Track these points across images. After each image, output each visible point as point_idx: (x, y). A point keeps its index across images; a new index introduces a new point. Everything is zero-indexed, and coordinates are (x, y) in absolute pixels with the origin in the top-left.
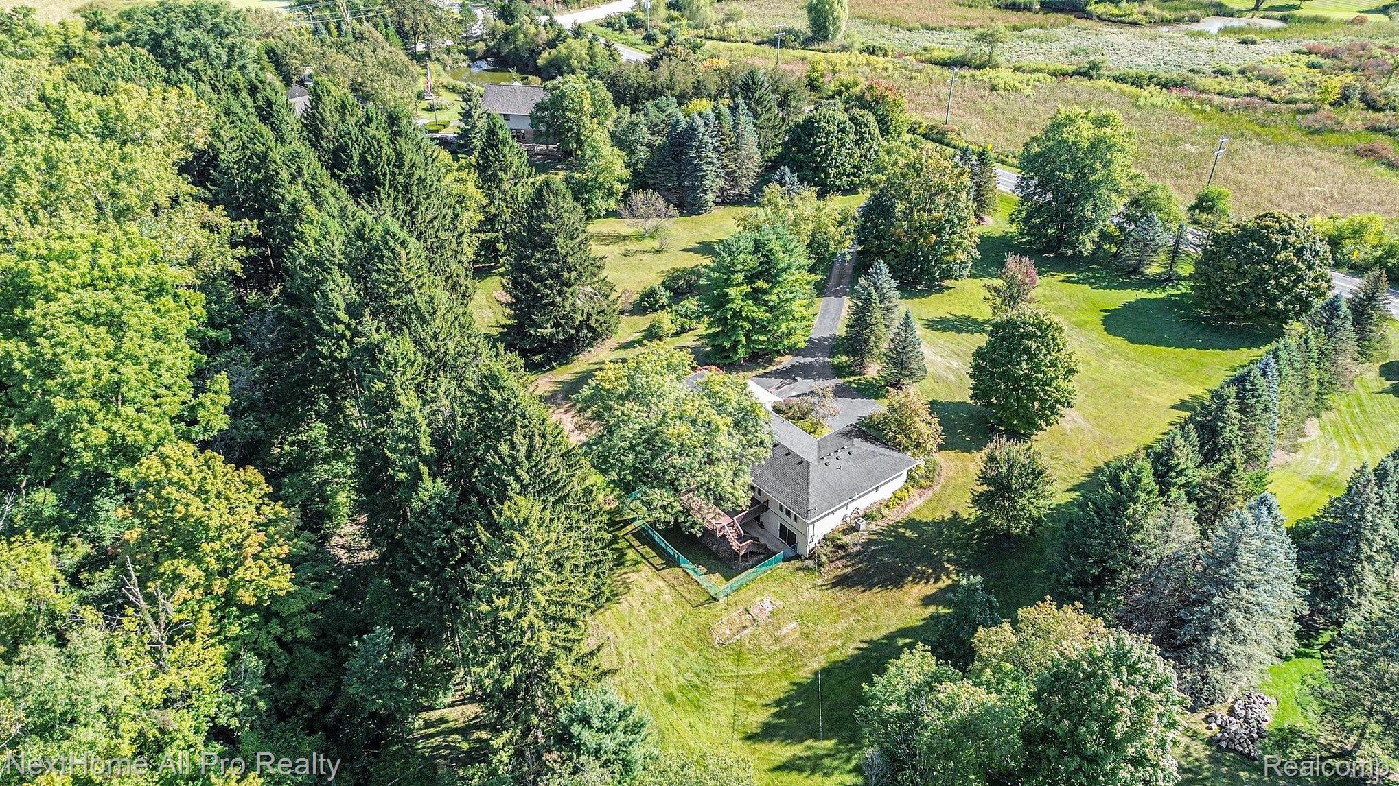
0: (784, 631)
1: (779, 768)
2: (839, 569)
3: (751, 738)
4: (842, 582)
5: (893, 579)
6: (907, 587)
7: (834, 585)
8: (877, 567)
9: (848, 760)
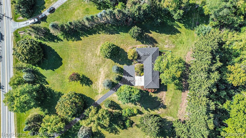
0: (167, 41)
1: (180, 28)
2: (155, 44)
3: (180, 33)
4: (156, 43)
5: (152, 38)
6: (151, 36)
7: (157, 43)
8: (152, 41)
9: (174, 24)
